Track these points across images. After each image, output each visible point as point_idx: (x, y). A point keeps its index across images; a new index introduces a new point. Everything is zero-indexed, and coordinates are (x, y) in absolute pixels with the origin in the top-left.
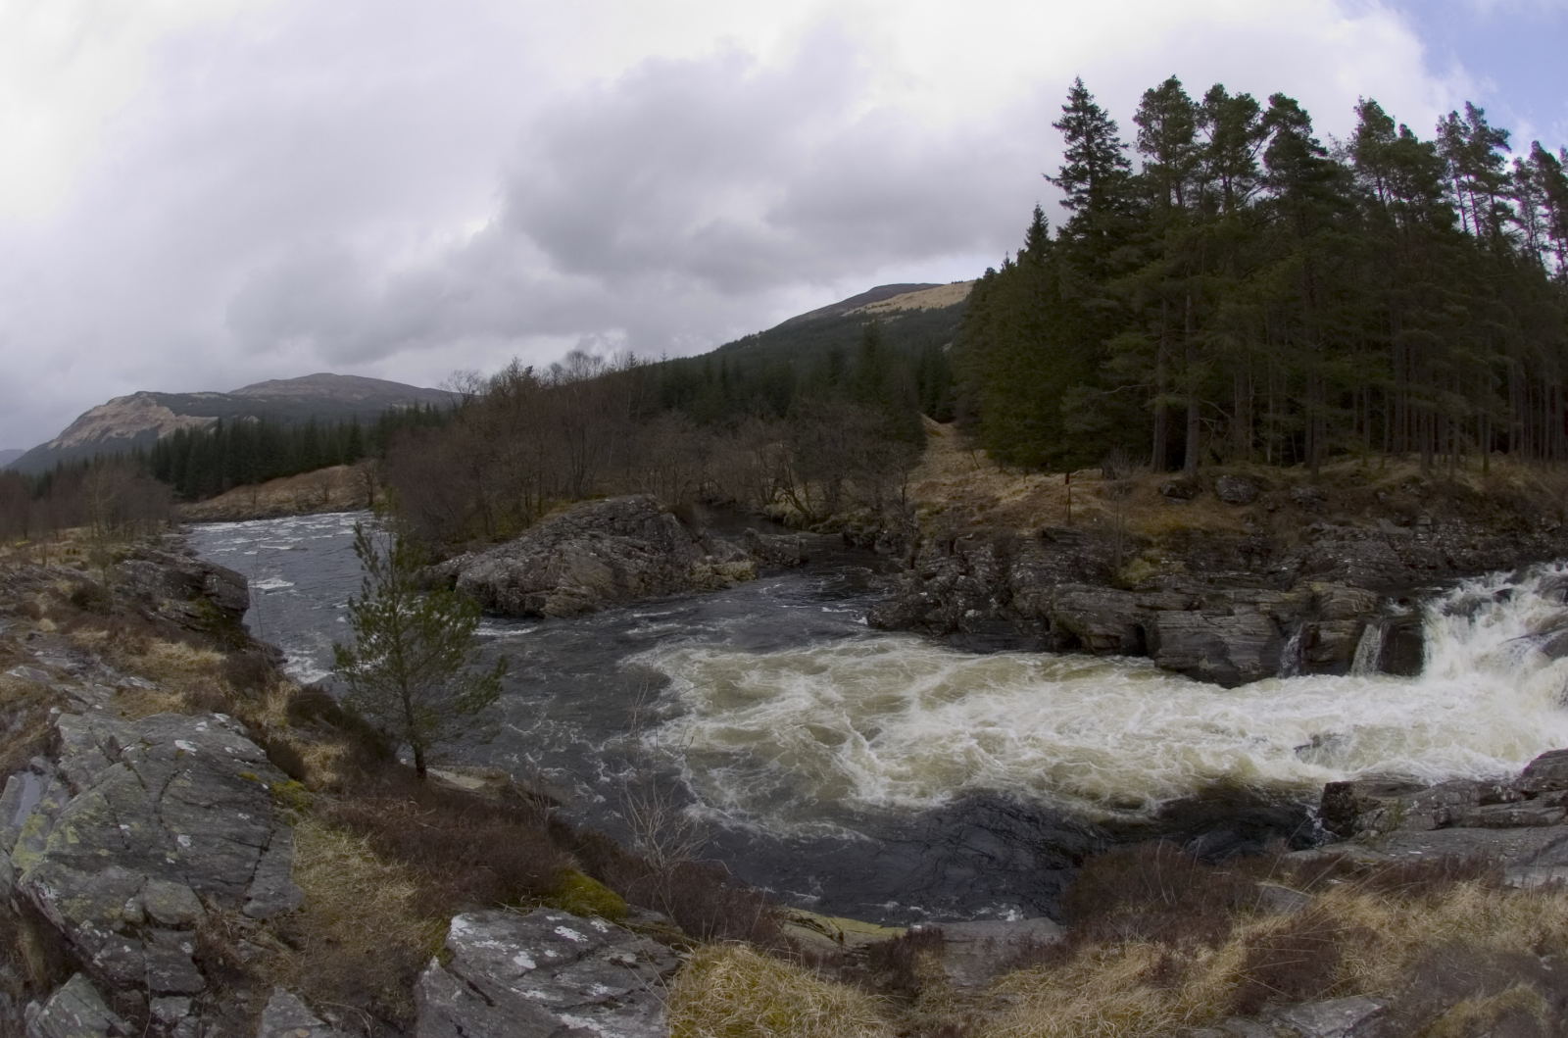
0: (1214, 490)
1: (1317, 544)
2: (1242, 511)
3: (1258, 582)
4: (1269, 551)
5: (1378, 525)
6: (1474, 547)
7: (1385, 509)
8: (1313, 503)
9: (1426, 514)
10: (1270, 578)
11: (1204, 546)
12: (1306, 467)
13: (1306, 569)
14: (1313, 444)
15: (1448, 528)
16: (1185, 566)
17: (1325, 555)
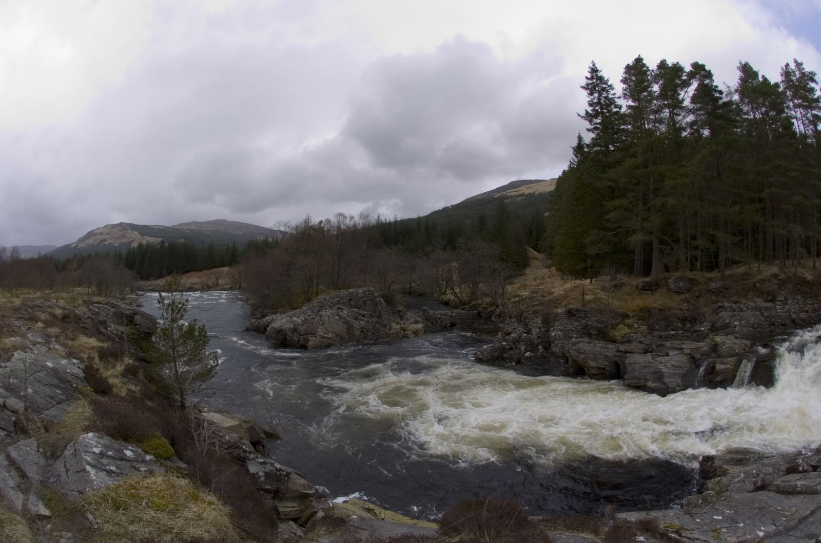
0: (667, 286)
1: (720, 314)
2: (681, 297)
3: (687, 336)
4: (695, 319)
5: (755, 302)
6: (807, 312)
7: (761, 293)
8: (721, 292)
9: (782, 294)
10: (695, 335)
11: (659, 317)
12: (719, 272)
13: (714, 329)
14: (722, 258)
15: (793, 302)
16: (647, 328)
17: (725, 320)
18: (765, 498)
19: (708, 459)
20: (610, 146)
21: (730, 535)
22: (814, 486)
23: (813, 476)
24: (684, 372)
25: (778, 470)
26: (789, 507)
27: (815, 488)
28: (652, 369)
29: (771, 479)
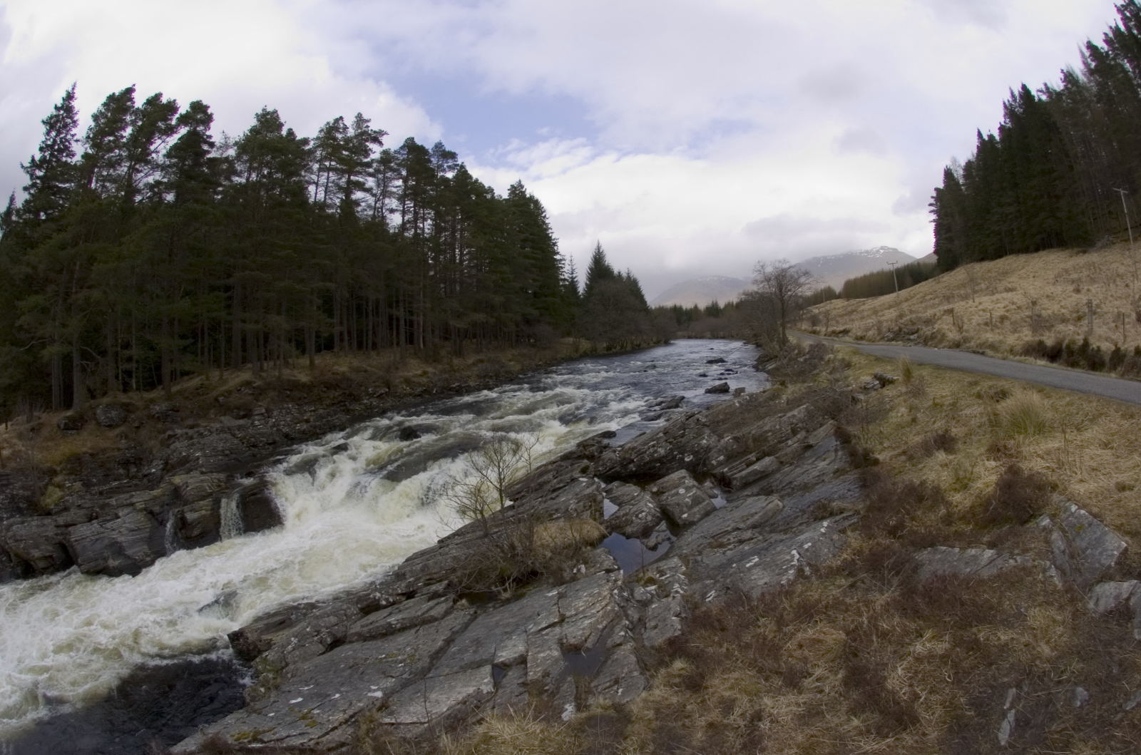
0: (96, 419)
1: (172, 447)
2: (117, 431)
3: (136, 485)
4: (141, 459)
5: (221, 422)
6: (307, 421)
7: (225, 409)
8: (168, 416)
9: (260, 406)
10: (145, 480)
11: (93, 466)
12: (163, 389)
13: (169, 468)
14: (166, 371)
15: (281, 412)
16: (82, 485)
17: (180, 453)
18: (350, 653)
19: (235, 637)
20: (42, 214)
21: (330, 713)
22: (423, 614)
23: (412, 604)
24: (147, 535)
25: (346, 615)
26: (399, 650)
27: (426, 615)
28: (106, 542)
29: (344, 629)
